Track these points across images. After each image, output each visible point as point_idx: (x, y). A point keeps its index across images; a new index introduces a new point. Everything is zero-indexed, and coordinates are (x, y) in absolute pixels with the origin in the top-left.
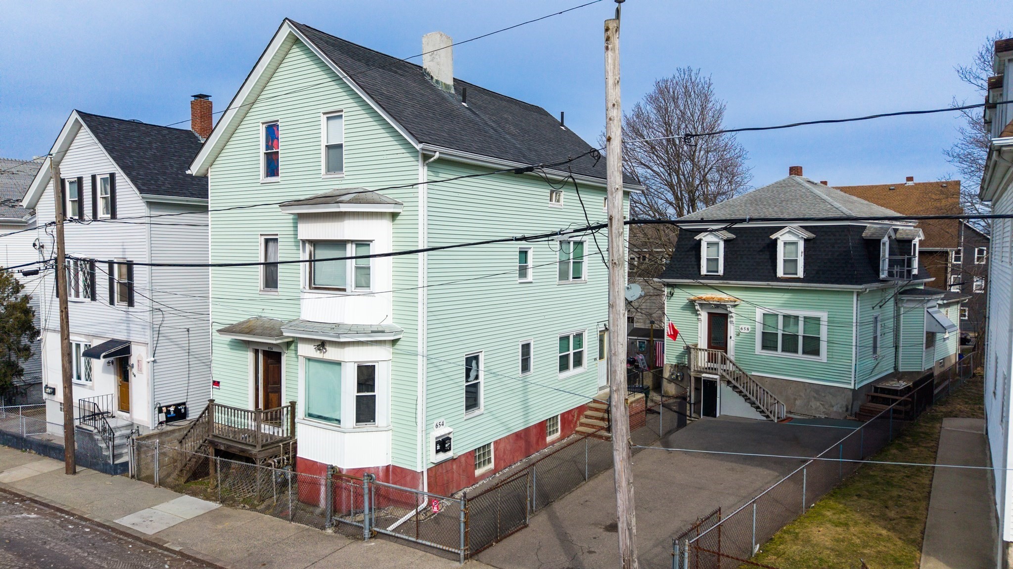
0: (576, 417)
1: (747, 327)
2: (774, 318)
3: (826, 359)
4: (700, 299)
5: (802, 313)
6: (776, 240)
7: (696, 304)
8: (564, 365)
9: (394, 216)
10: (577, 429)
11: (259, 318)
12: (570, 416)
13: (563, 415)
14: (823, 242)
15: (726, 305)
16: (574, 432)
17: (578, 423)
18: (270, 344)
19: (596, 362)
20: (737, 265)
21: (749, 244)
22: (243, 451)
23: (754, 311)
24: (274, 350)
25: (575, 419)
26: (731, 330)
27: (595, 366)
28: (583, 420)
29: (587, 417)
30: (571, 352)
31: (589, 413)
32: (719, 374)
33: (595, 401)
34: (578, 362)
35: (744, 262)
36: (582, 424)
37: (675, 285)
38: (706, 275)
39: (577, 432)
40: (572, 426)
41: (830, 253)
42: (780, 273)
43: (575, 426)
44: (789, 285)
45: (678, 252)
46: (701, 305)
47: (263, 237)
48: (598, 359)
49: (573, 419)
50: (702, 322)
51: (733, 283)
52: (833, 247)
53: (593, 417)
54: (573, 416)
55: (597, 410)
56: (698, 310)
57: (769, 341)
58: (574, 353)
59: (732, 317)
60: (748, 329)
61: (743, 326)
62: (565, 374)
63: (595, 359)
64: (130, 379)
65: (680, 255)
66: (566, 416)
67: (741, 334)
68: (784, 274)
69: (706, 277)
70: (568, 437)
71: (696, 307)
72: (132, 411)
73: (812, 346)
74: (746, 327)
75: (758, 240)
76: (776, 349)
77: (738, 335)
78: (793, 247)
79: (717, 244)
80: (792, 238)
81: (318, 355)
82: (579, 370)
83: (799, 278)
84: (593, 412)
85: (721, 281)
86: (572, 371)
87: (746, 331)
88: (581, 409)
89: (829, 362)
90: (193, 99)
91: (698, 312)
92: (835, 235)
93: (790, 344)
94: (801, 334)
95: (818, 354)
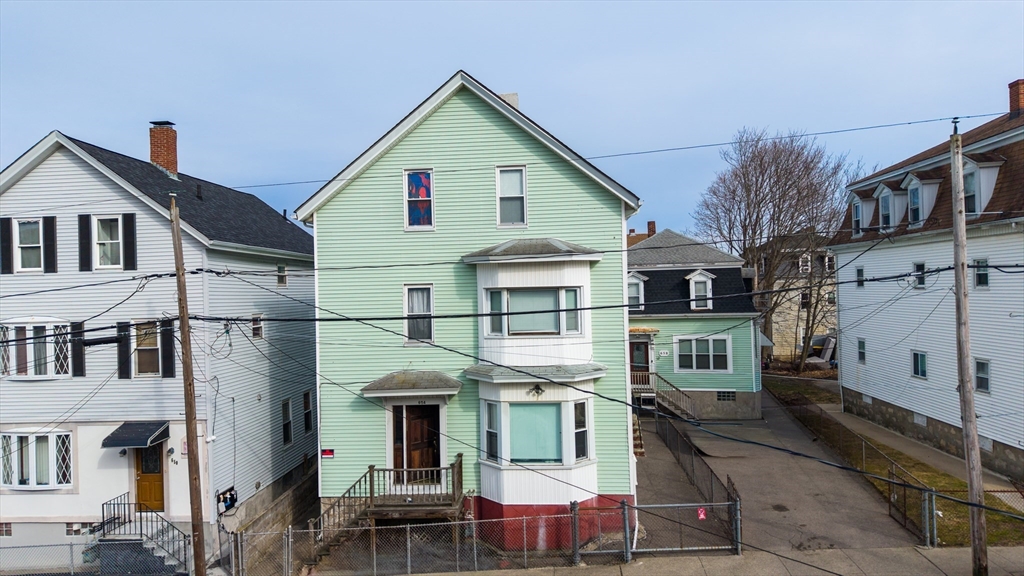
1: (666, 351)
2: (688, 343)
3: (732, 371)
5: (711, 337)
6: (688, 281)
9: (592, 263)
11: (405, 372)
14: (723, 280)
15: (649, 334)
18: (421, 397)
20: (653, 301)
21: (661, 284)
22: (432, 513)
23: (671, 338)
24: (427, 403)
26: (652, 355)
32: (654, 392)
42: (693, 306)
44: (702, 316)
47: (407, 288)
51: (653, 316)
52: (730, 285)
57: (685, 361)
59: (653, 344)
60: (667, 353)
64: (165, 468)
67: (660, 357)
68: (697, 307)
72: (169, 508)
73: (721, 362)
74: (664, 352)
76: (691, 367)
77: (658, 359)
78: (702, 286)
79: (637, 285)
80: (702, 279)
81: (532, 398)
83: (709, 310)
85: (644, 315)
87: (665, 355)
89: (734, 373)
90: (152, 126)
93: (703, 362)
94: (711, 353)
95: (726, 368)
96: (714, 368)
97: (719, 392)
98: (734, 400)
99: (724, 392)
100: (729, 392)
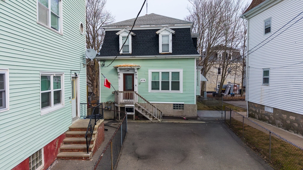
0: (57, 145)
1: (144, 79)
2: (157, 74)
3: (182, 91)
4: (120, 66)
5: (170, 71)
6: (158, 34)
7: (118, 69)
8: (45, 102)
10: (58, 155)
12: (53, 146)
13: (46, 148)
14: (179, 36)
15: (134, 68)
16: (56, 158)
17: (59, 150)
19: (71, 100)
20: (138, 48)
21: (143, 38)
23: (147, 71)
25: (56, 148)
26: (136, 82)
27: (69, 103)
28: (63, 146)
29: (65, 143)
30: (52, 90)
31: (67, 139)
32: (134, 104)
33: (71, 129)
34: (58, 100)
35: (141, 47)
36: (62, 150)
37: (105, 60)
38: (122, 54)
39: (59, 158)
40: (54, 154)
41: (182, 41)
42: (161, 51)
43: (56, 153)
44: (165, 57)
45: (105, 43)
46: (120, 69)
48: (71, 98)
49: (55, 148)
50: (121, 79)
51: (137, 57)
52: (184, 38)
53: (71, 142)
54: (55, 146)
55: (73, 136)
56: (119, 73)
57: (155, 86)
58: (54, 92)
59: (137, 75)
60: (145, 80)
61: (142, 79)
62: (47, 110)
63: (70, 98)
65: (107, 44)
66: (49, 147)
67: (141, 83)
68: (162, 52)
69: (122, 55)
70: (51, 165)
71: (118, 71)
73: (176, 86)
75: (147, 36)
76: (158, 89)
77: (139, 84)
78: (166, 38)
80: (166, 33)
82: (58, 106)
83: (170, 53)
84: (71, 138)
85: (131, 56)
86: (53, 107)
87: (144, 82)
88: (61, 138)
89: (184, 93)
91: (119, 74)
92: (184, 33)
93: (165, 86)
94: (170, 81)
95: (179, 90)
96: (172, 90)
97: (174, 104)
98: (183, 109)
99: (177, 104)
100: (180, 104)
